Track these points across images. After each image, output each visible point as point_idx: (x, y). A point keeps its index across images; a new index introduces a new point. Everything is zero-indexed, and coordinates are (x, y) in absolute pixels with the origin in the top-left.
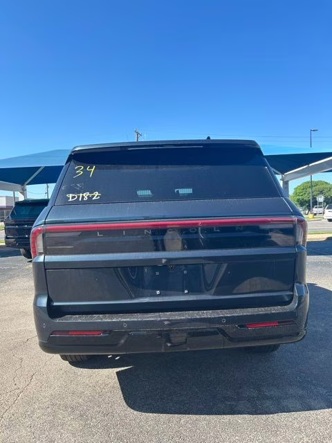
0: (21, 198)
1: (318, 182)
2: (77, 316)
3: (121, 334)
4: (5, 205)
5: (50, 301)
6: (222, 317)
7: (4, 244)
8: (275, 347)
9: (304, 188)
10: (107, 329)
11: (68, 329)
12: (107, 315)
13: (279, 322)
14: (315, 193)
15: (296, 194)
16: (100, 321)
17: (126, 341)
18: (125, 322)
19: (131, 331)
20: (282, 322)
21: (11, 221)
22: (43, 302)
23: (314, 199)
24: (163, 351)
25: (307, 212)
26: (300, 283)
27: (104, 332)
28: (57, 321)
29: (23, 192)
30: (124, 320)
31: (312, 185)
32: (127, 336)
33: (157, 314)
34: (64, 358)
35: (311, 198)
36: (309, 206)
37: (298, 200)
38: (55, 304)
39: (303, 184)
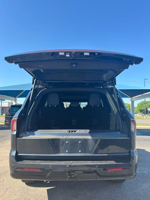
0: (14, 104)
1: (148, 102)
2: (29, 161)
3: (48, 171)
4: (7, 106)
5: (17, 153)
6: (96, 165)
7: (4, 124)
8: (124, 181)
9: (142, 104)
10: (42, 168)
11: (23, 167)
12: (43, 161)
13: (123, 169)
14: (147, 107)
15: (138, 106)
16: (39, 164)
17: (50, 175)
18: (51, 165)
19: (53, 170)
20: (124, 168)
21: (8, 113)
22: (14, 153)
23: (146, 109)
24: (67, 180)
25: (143, 115)
26: (133, 150)
27: (40, 169)
28: (19, 163)
29: (15, 101)
30: (50, 164)
31: (145, 103)
32: (51, 172)
33: (66, 162)
34: (23, 181)
35: (145, 109)
36: (144, 112)
37: (139, 110)
38: (19, 154)
39: (141, 102)
